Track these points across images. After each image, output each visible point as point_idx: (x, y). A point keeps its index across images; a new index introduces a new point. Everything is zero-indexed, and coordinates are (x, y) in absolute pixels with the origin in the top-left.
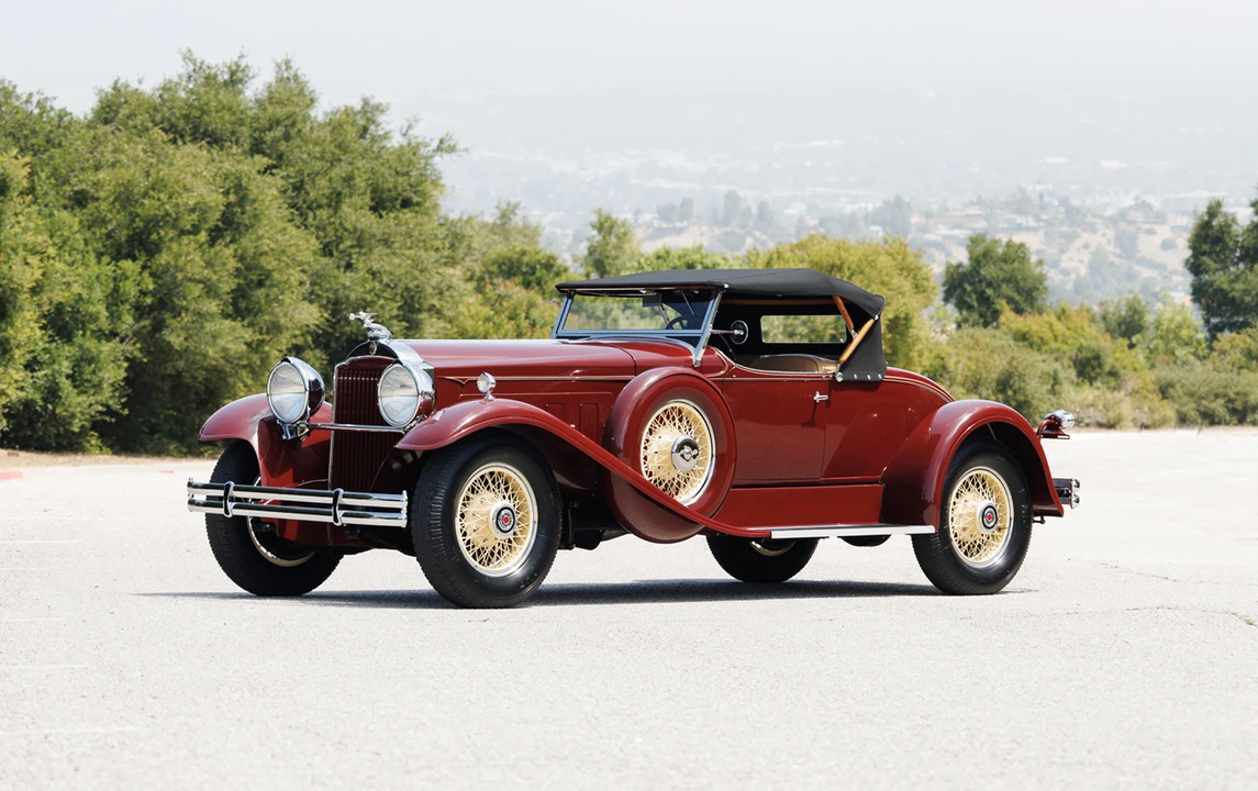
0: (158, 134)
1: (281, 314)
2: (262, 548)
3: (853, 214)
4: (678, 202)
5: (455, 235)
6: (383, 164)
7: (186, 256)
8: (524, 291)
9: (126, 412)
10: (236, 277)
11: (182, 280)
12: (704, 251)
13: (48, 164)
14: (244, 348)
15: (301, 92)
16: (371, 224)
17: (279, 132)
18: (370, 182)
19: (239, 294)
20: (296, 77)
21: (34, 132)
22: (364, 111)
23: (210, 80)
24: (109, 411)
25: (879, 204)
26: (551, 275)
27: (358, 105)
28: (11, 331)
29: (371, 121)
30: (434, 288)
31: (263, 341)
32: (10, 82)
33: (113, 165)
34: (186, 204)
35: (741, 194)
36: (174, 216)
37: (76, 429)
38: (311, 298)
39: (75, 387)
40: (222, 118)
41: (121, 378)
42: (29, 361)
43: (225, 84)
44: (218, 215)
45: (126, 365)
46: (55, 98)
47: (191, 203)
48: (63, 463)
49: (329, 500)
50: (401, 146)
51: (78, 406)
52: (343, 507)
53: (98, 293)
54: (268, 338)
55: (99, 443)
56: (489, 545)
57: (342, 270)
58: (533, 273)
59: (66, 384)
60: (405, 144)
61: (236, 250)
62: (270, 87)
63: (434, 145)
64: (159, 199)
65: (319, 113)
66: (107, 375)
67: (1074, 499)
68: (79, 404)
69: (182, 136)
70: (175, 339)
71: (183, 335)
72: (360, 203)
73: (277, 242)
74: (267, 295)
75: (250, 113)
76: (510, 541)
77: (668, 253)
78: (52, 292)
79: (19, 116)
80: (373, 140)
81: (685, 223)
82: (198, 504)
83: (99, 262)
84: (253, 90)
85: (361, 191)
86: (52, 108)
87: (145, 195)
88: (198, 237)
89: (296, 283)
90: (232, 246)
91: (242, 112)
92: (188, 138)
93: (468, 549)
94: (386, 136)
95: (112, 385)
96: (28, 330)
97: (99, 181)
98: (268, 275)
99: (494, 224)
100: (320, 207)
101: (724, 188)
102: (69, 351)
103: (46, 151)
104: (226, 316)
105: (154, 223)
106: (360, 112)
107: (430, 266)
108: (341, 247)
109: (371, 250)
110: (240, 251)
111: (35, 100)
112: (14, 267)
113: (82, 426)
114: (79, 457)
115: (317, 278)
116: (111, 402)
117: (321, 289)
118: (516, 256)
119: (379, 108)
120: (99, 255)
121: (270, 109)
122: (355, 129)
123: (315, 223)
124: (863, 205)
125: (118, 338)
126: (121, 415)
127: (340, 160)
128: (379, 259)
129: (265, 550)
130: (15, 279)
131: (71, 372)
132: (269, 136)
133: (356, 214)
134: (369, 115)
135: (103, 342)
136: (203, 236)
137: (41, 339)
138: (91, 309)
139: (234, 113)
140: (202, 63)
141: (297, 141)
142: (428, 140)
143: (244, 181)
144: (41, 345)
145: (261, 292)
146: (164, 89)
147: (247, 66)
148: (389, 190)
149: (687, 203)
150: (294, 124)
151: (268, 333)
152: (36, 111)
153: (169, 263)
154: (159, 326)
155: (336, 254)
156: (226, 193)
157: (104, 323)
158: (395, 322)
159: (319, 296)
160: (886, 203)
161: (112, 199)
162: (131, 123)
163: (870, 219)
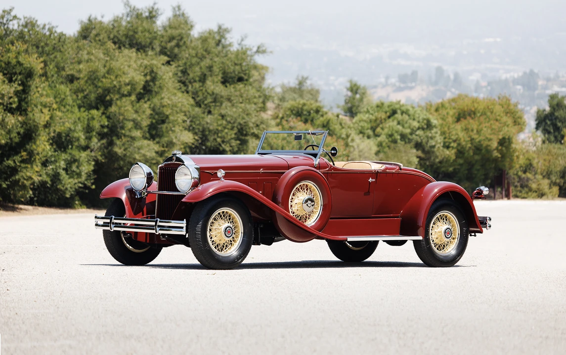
0: (110, 45)
1: (173, 137)
2: (127, 245)
3: (506, 80)
4: (409, 73)
5: (265, 96)
6: (228, 60)
7: (125, 108)
8: (303, 125)
9: (94, 187)
10: (150, 118)
11: (122, 120)
12: (402, 103)
13: (54, 61)
14: (154, 154)
15: (186, 22)
16: (221, 91)
17: (173, 43)
18: (221, 69)
19: (152, 127)
20: (183, 14)
21: (47, 44)
22: (219, 32)
23: (139, 16)
24: (85, 187)
25: (521, 74)
26: (319, 116)
27: (216, 29)
28: (34, 147)
29: (223, 37)
30: (253, 123)
31: (164, 151)
32: (34, 19)
33: (87, 61)
34: (124, 81)
35: (445, 68)
36: (118, 87)
37: (68, 196)
38: (190, 129)
39: (67, 174)
40: (145, 36)
41: (90, 170)
42: (44, 162)
43: (147, 18)
44: (141, 86)
45: (93, 163)
46: (57, 27)
47: (127, 81)
48: (60, 213)
49: (154, 223)
50: (238, 50)
51: (69, 184)
52: (159, 226)
53: (79, 127)
54: (166, 149)
55: (80, 203)
56: (222, 243)
57: (206, 114)
58: (310, 115)
59: (63, 173)
60: (240, 49)
61: (150, 105)
62: (170, 19)
63: (255, 49)
64: (110, 78)
65: (195, 33)
66: (84, 168)
67: (488, 225)
68: (69, 183)
69: (124, 46)
70: (119, 150)
71: (123, 148)
72: (216, 80)
73: (172, 100)
74: (167, 128)
75: (159, 33)
76: (231, 241)
77: (383, 104)
78: (55, 126)
79: (39, 36)
80: (224, 47)
81: (413, 84)
82: (99, 226)
83: (80, 111)
84: (161, 21)
85: (216, 74)
86: (56, 32)
87: (104, 77)
88: (131, 98)
89: (181, 121)
90: (149, 103)
91: (155, 33)
92: (127, 46)
93: (213, 244)
94: (230, 45)
95: (87, 173)
96: (43, 146)
97: (80, 70)
98: (167, 117)
99: (295, 88)
100: (195, 81)
101: (436, 65)
102: (64, 156)
103: (53, 53)
104: (146, 138)
105: (108, 91)
106: (216, 32)
107: (251, 112)
108: (206, 102)
109: (221, 104)
110: (152, 105)
111: (47, 27)
112: (35, 114)
113: (71, 195)
114: (69, 210)
115: (193, 119)
116: (86, 182)
117: (195, 124)
118: (300, 106)
119: (227, 31)
120: (79, 107)
121: (170, 31)
122: (214, 41)
123: (192, 90)
124: (512, 74)
125: (89, 150)
126: (91, 188)
127: (205, 58)
128: (226, 109)
129: (128, 246)
130: (36, 120)
131: (65, 167)
132: (169, 45)
133: (214, 86)
134: (221, 34)
135: (82, 152)
136: (133, 98)
137: (50, 150)
138: (76, 135)
139: (151, 33)
140: (134, 7)
141: (184, 48)
142: (251, 47)
143: (155, 69)
144: (50, 153)
145: (164, 126)
146: (115, 21)
147: (158, 9)
148: (231, 73)
149: (414, 73)
150: (182, 38)
151: (167, 147)
152: (48, 33)
153: (116, 111)
154: (111, 144)
155: (203, 106)
156: (145, 75)
157: (83, 142)
158: (233, 141)
159: (194, 128)
160: (525, 73)
161: (86, 79)
162: (97, 39)
163: (516, 82)
